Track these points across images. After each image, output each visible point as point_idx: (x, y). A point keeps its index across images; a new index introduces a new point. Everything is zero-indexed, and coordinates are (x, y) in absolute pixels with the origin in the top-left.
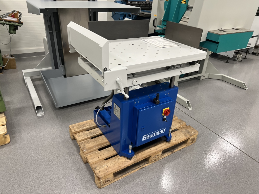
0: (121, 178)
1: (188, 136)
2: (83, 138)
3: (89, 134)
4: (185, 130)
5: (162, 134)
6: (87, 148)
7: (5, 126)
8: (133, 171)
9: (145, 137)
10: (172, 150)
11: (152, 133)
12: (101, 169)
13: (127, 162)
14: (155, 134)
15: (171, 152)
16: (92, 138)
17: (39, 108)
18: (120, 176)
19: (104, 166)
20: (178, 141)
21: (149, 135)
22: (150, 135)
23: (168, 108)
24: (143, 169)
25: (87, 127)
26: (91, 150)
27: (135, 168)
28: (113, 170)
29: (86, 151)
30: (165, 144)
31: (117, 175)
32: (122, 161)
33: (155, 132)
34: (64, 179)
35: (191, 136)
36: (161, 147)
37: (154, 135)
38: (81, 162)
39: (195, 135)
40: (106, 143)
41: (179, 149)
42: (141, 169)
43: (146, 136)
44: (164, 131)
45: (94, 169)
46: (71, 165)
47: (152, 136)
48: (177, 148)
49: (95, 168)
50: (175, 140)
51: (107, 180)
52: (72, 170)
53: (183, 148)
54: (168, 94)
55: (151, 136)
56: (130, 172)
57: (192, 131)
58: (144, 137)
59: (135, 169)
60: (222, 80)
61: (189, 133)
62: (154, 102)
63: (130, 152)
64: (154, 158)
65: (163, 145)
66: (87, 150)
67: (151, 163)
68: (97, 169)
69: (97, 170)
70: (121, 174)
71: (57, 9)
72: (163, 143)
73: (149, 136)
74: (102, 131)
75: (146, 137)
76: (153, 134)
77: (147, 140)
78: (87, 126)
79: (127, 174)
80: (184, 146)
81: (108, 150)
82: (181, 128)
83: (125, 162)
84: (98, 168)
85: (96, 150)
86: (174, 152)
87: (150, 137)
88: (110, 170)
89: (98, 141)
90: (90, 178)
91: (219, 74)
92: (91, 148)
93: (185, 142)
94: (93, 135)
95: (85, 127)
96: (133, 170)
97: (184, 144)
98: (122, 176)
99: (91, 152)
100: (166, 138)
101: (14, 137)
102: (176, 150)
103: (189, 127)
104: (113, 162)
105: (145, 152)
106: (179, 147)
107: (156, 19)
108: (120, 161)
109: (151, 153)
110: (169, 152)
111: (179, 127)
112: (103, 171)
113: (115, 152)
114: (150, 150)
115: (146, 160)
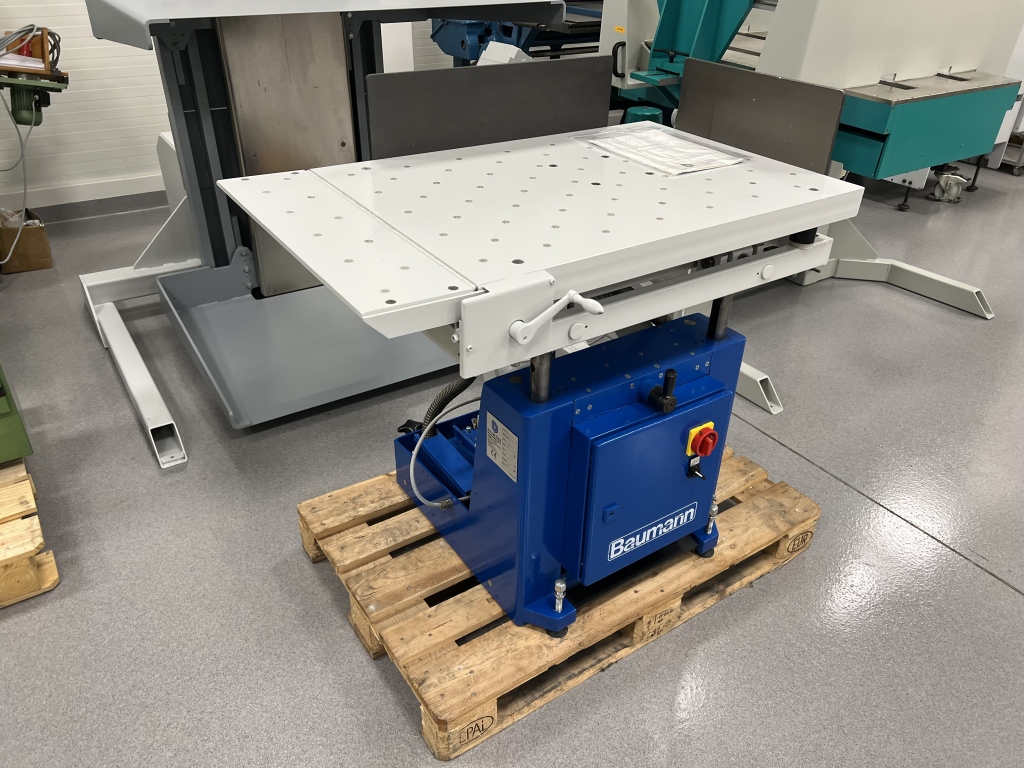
0: (526, 711)
1: (783, 527)
2: (358, 553)
3: (381, 537)
4: (768, 500)
5: (684, 526)
6: (379, 596)
7: (36, 520)
8: (571, 683)
9: (619, 544)
10: (721, 587)
11: (646, 529)
12: (448, 684)
13: (548, 647)
14: (658, 529)
15: (716, 596)
16: (395, 553)
17: (163, 433)
18: (521, 703)
19: (456, 669)
20: (742, 548)
21: (634, 536)
22: (638, 537)
23: (710, 425)
24: (610, 668)
25: (372, 505)
26: (399, 605)
27: (580, 669)
28: (493, 685)
29: (377, 610)
30: (694, 567)
31: (510, 702)
32: (527, 644)
33: (656, 525)
34: (295, 728)
35: (793, 525)
36: (679, 577)
37: (654, 535)
38: (358, 653)
39: (808, 522)
40: (456, 570)
41: (746, 580)
42: (603, 670)
43: (622, 541)
44: (690, 514)
45: (420, 685)
46: (318, 668)
47: (643, 541)
48: (738, 577)
49: (424, 681)
50: (733, 546)
51: (473, 726)
52: (326, 689)
53: (761, 576)
54: (707, 364)
55: (640, 540)
56: (559, 688)
57: (795, 506)
58: (613, 546)
59: (581, 673)
60: (888, 283)
61: (784, 513)
62: (652, 404)
63: (559, 607)
64: (654, 626)
65: (687, 571)
66: (380, 604)
67: (639, 646)
68: (430, 686)
69: (432, 689)
70: (524, 695)
71: (213, 20)
72: (686, 561)
73: (633, 539)
74: (433, 523)
75: (621, 547)
76: (649, 531)
77: (625, 556)
78: (372, 502)
79: (551, 696)
80: (765, 567)
81: (465, 600)
82: (753, 493)
83: (539, 647)
84: (433, 680)
85: (416, 603)
86: (728, 593)
87: (638, 544)
88: (483, 685)
89: (420, 564)
90: (403, 718)
91: (878, 261)
92: (396, 597)
93: (768, 552)
94: (400, 540)
95: (361, 509)
96: (570, 678)
97: (766, 559)
98: (528, 704)
99: (396, 613)
100: (698, 542)
101: (73, 561)
102: (736, 585)
103: (782, 490)
104: (492, 653)
105: (617, 603)
106: (746, 572)
107: (623, 44)
108: (522, 644)
109: (641, 604)
110: (707, 595)
111: (743, 488)
112: (455, 692)
113: (496, 610)
114: (636, 592)
115: (622, 635)
